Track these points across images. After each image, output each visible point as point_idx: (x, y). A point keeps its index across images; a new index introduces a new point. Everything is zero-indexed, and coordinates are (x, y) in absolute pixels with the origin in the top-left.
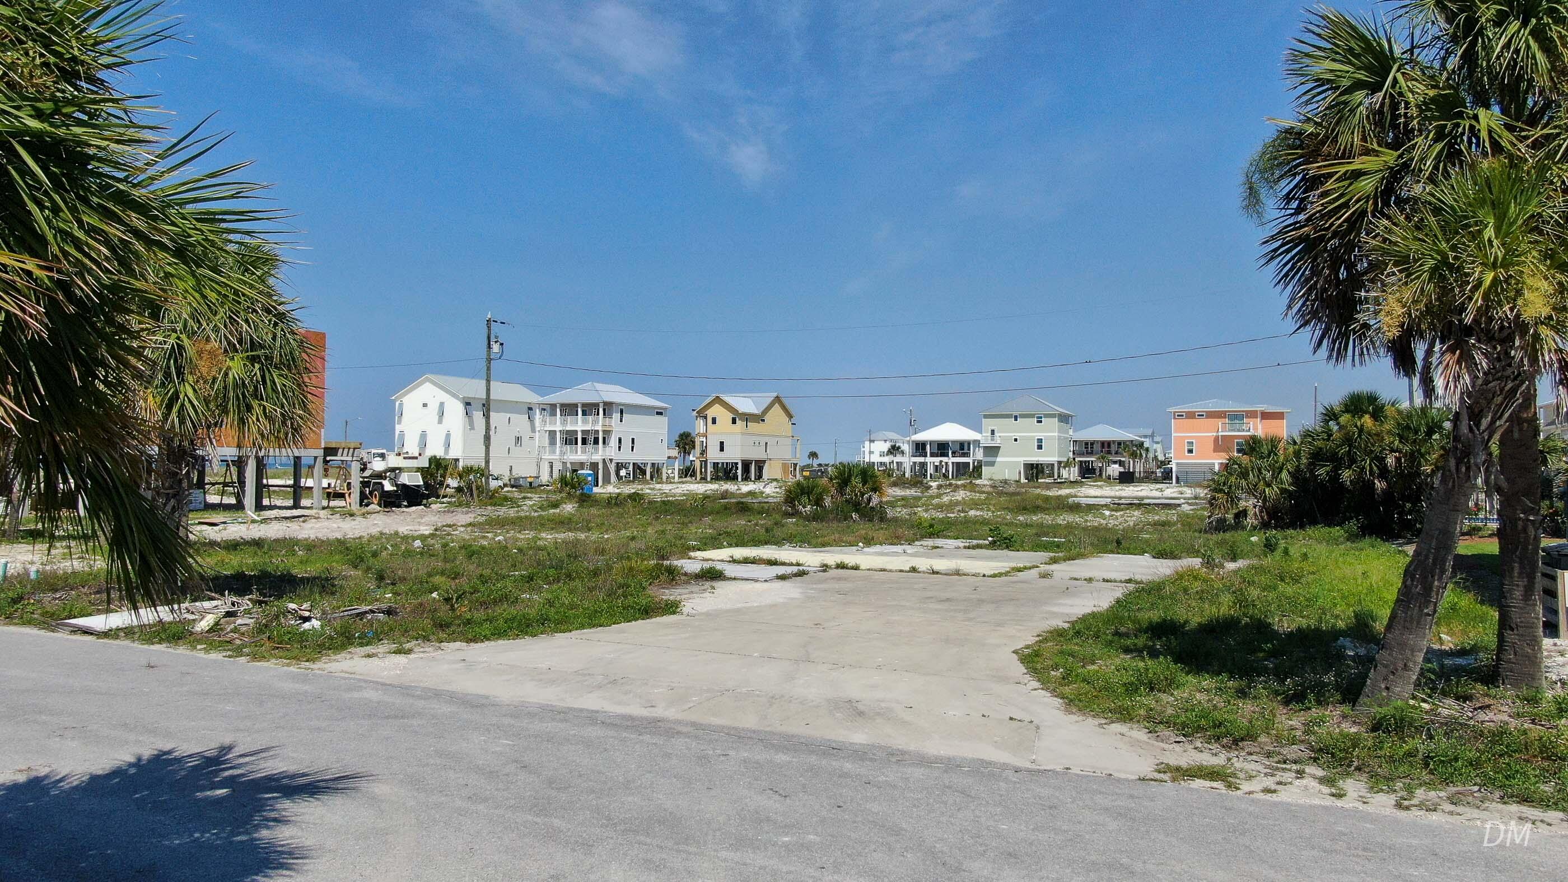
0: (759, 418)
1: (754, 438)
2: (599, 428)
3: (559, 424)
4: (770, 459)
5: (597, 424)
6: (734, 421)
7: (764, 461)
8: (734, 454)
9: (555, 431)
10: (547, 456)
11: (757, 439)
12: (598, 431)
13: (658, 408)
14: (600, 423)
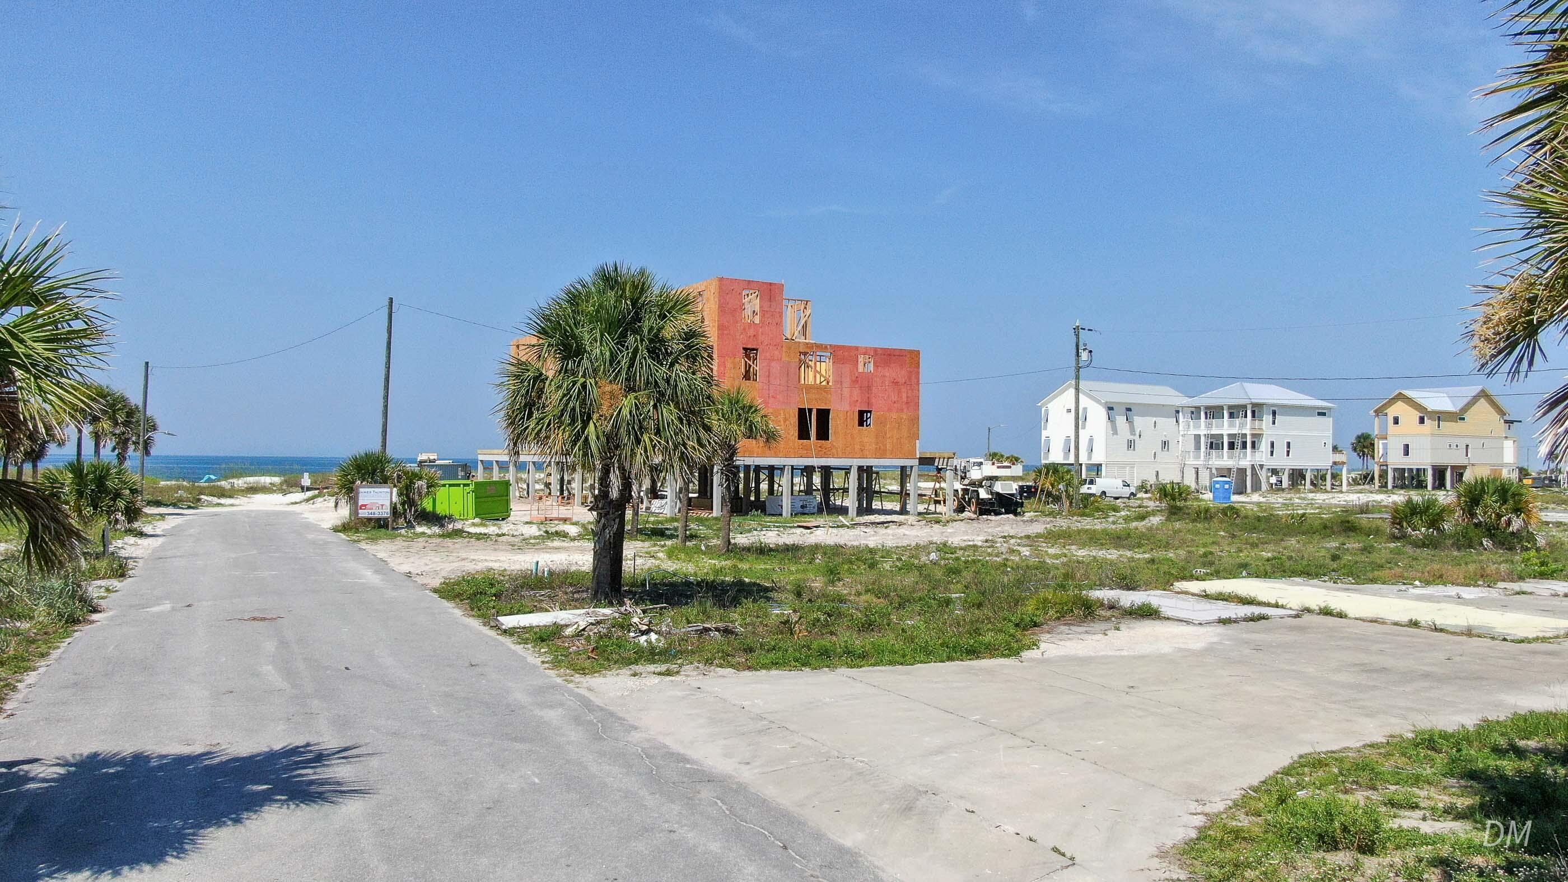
0: (1458, 417)
1: (1449, 440)
2: (1247, 431)
3: (1203, 428)
4: (1473, 465)
5: (1245, 427)
6: (1422, 420)
7: (1465, 467)
8: (1422, 459)
9: (1199, 435)
10: (1191, 461)
11: (1454, 442)
12: (1246, 434)
13: (1318, 408)
14: (1248, 426)
